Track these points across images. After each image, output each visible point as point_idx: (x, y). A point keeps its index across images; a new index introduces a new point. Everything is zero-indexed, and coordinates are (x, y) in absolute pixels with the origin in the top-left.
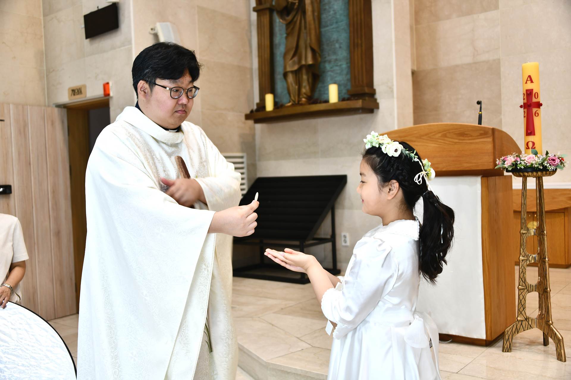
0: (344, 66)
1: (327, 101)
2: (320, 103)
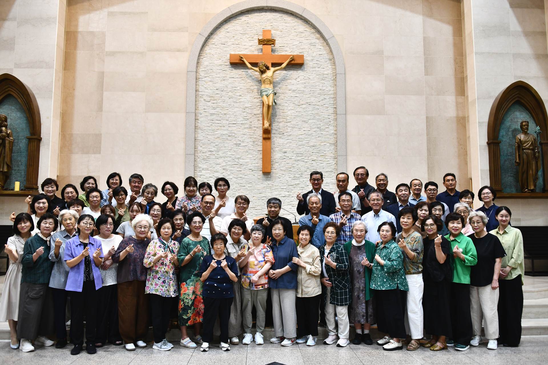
0: (23, 173)
1: (13, 189)
2: (9, 190)
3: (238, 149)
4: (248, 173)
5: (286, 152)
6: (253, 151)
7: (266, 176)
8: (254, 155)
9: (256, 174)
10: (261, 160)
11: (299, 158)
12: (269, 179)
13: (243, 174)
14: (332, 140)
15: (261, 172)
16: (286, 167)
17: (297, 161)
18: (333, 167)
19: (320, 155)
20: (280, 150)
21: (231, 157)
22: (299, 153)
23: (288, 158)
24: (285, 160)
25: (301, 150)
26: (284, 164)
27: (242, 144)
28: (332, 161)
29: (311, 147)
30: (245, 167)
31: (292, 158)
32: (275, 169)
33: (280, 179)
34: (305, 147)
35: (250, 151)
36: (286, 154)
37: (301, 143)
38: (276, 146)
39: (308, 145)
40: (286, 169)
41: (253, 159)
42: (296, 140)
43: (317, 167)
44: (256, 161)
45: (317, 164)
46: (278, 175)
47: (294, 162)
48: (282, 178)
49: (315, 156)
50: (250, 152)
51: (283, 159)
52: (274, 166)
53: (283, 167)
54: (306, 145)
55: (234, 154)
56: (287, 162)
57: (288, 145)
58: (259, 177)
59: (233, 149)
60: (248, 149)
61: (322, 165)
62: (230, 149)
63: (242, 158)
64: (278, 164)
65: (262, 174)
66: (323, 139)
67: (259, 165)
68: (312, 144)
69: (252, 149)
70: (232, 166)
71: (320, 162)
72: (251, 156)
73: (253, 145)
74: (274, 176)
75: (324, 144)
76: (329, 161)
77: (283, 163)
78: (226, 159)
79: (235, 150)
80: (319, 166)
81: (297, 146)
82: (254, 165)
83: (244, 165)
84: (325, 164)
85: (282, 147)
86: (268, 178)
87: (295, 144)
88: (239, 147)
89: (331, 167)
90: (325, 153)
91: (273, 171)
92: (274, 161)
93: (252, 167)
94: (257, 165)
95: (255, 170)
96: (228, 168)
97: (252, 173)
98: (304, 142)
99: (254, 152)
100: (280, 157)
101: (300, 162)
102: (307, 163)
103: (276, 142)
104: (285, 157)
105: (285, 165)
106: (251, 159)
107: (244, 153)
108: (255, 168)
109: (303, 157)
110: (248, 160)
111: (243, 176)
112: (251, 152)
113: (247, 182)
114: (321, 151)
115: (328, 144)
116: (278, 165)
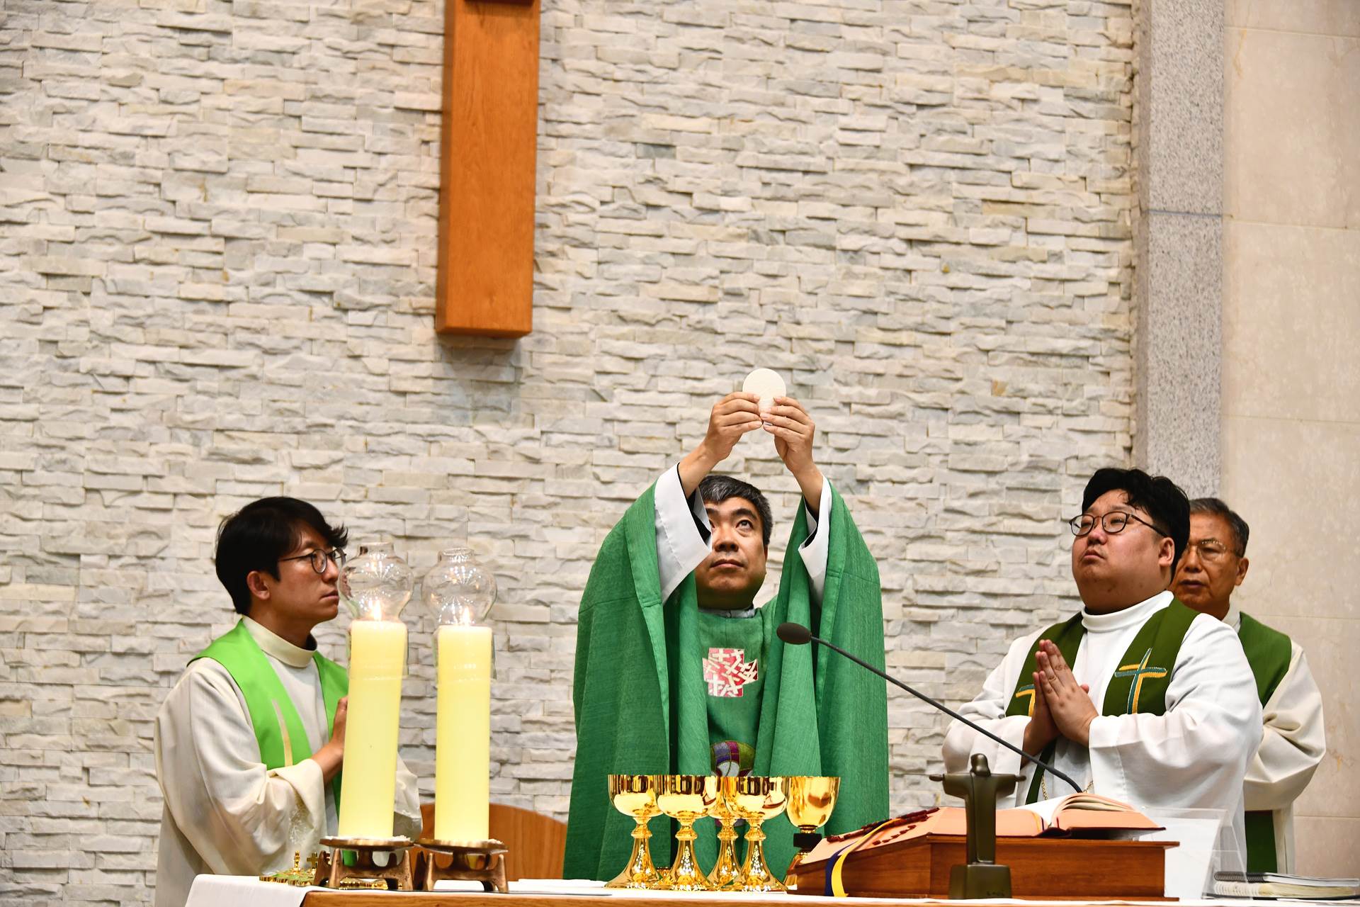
3: (204, 84)
4: (299, 327)
5: (663, 148)
6: (350, 109)
7: (472, 374)
8: (360, 159)
9: (370, 347)
10: (432, 206)
11: (789, 213)
12: (497, 397)
13: (243, 336)
14: (1092, 60)
15: (425, 329)
16: (670, 290)
17: (773, 242)
18: (1096, 315)
19: (976, 193)
20: (614, 126)
21: (127, 158)
22: (786, 161)
23: (682, 205)
24: (653, 222)
25: (808, 136)
26: (645, 261)
27: (247, 38)
28: (1086, 261)
29: (898, 108)
30: (264, 265)
31: (725, 203)
32: (565, 301)
33: (611, 408)
34: (842, 105)
35: (321, 115)
36: (664, 167)
37: (805, 66)
38: (571, 80)
39: (871, 96)
40: (662, 310)
41: (347, 190)
42: (768, 35)
43: (948, 311)
44: (380, 214)
45: (954, 279)
46: (583, 369)
47: (739, 248)
48: (623, 395)
49: (933, 201)
50: (318, 124)
51: (634, 214)
52: (547, 277)
53: (634, 288)
54: (856, 91)
55: (157, 125)
56: (670, 244)
57: (685, 82)
58: (404, 376)
59: (151, 79)
60: (299, 91)
61: (997, 288)
62: (121, 73)
63: (238, 174)
64: (590, 255)
65: (430, 351)
66: (1010, 42)
67: (403, 253)
68: (909, 85)
69: (341, 88)
70: (141, 251)
71: (984, 261)
72: (333, 164)
73: (348, 55)
74: (552, 372)
75: (1021, 90)
76: (1057, 256)
77: (639, 248)
78: (82, 173)
79: (174, 86)
80: (966, 297)
81: (776, 92)
82: (361, 253)
83: (257, 245)
84: (1027, 284)
85: (630, 91)
86: (486, 385)
87: (758, 70)
88: (213, 67)
89: (1076, 312)
90: (1022, 177)
91: (545, 319)
92: (556, 229)
93: (344, 275)
94: (382, 254)
95: (368, 299)
96: (91, 266)
97: (340, 332)
98: (841, 58)
99: (364, 128)
100: (606, 194)
101: (792, 253)
102: (857, 269)
103: (575, 38)
104: (653, 195)
105: (653, 272)
106: (335, 189)
107: (266, 128)
108: (362, 285)
109: (822, 209)
110: (305, 204)
111: (248, 358)
112: (331, 124)
113: (281, 423)
114: (990, 160)
115: (1054, 99)
116: (590, 271)
